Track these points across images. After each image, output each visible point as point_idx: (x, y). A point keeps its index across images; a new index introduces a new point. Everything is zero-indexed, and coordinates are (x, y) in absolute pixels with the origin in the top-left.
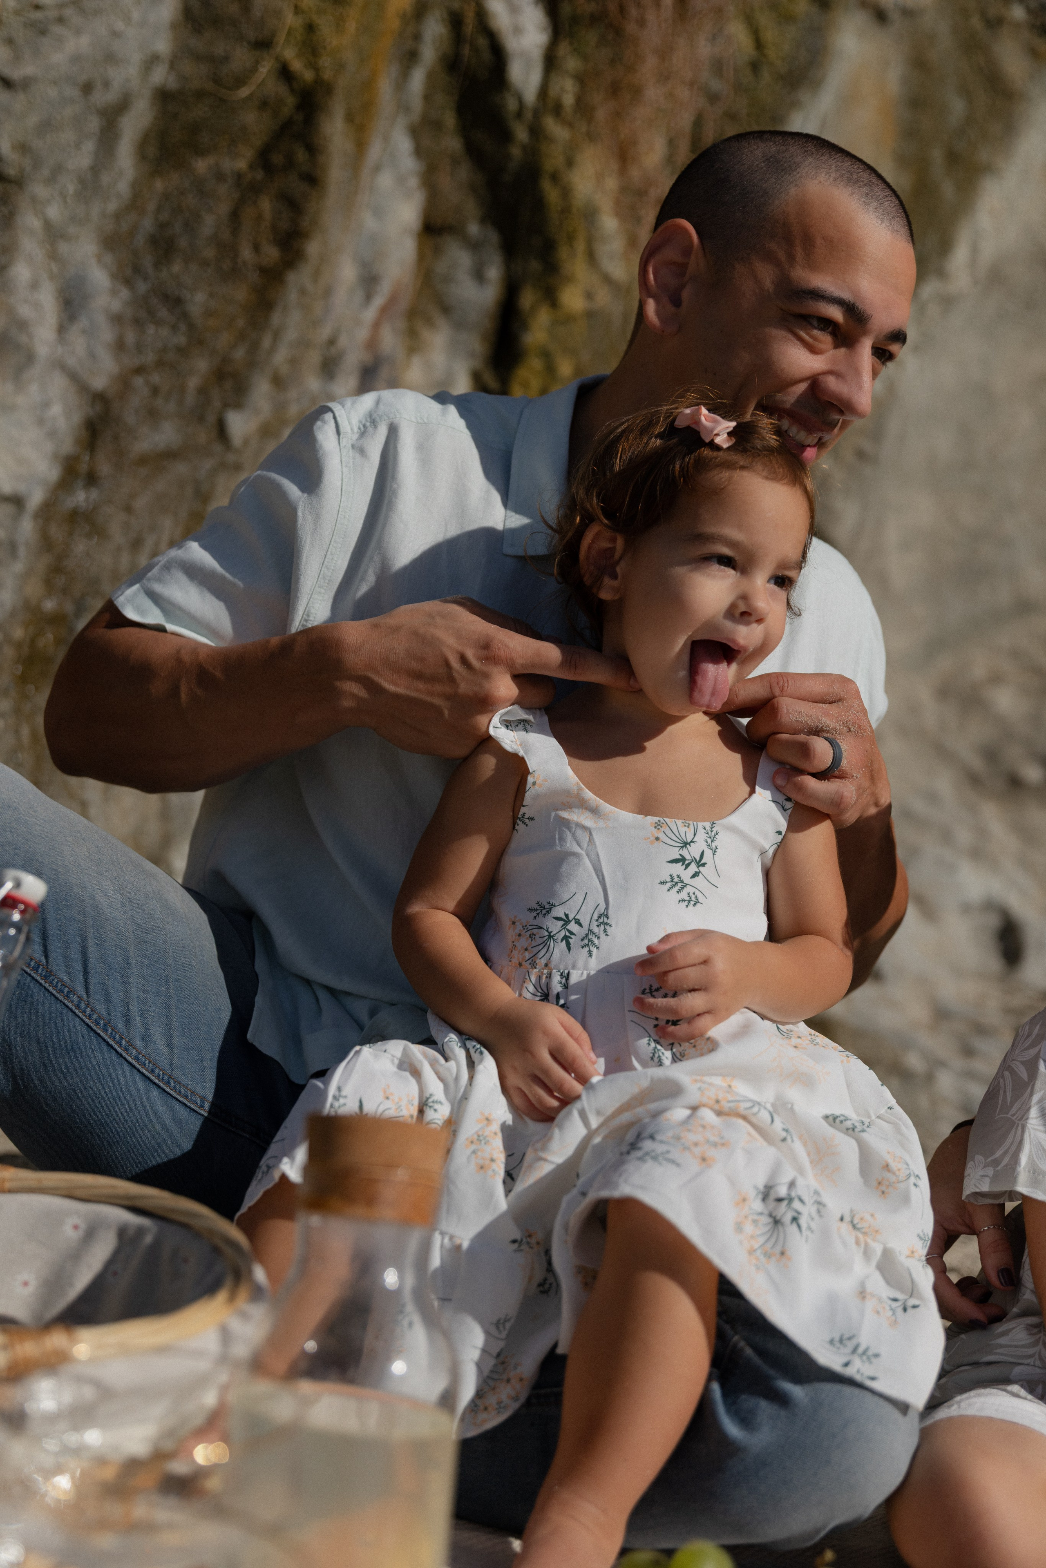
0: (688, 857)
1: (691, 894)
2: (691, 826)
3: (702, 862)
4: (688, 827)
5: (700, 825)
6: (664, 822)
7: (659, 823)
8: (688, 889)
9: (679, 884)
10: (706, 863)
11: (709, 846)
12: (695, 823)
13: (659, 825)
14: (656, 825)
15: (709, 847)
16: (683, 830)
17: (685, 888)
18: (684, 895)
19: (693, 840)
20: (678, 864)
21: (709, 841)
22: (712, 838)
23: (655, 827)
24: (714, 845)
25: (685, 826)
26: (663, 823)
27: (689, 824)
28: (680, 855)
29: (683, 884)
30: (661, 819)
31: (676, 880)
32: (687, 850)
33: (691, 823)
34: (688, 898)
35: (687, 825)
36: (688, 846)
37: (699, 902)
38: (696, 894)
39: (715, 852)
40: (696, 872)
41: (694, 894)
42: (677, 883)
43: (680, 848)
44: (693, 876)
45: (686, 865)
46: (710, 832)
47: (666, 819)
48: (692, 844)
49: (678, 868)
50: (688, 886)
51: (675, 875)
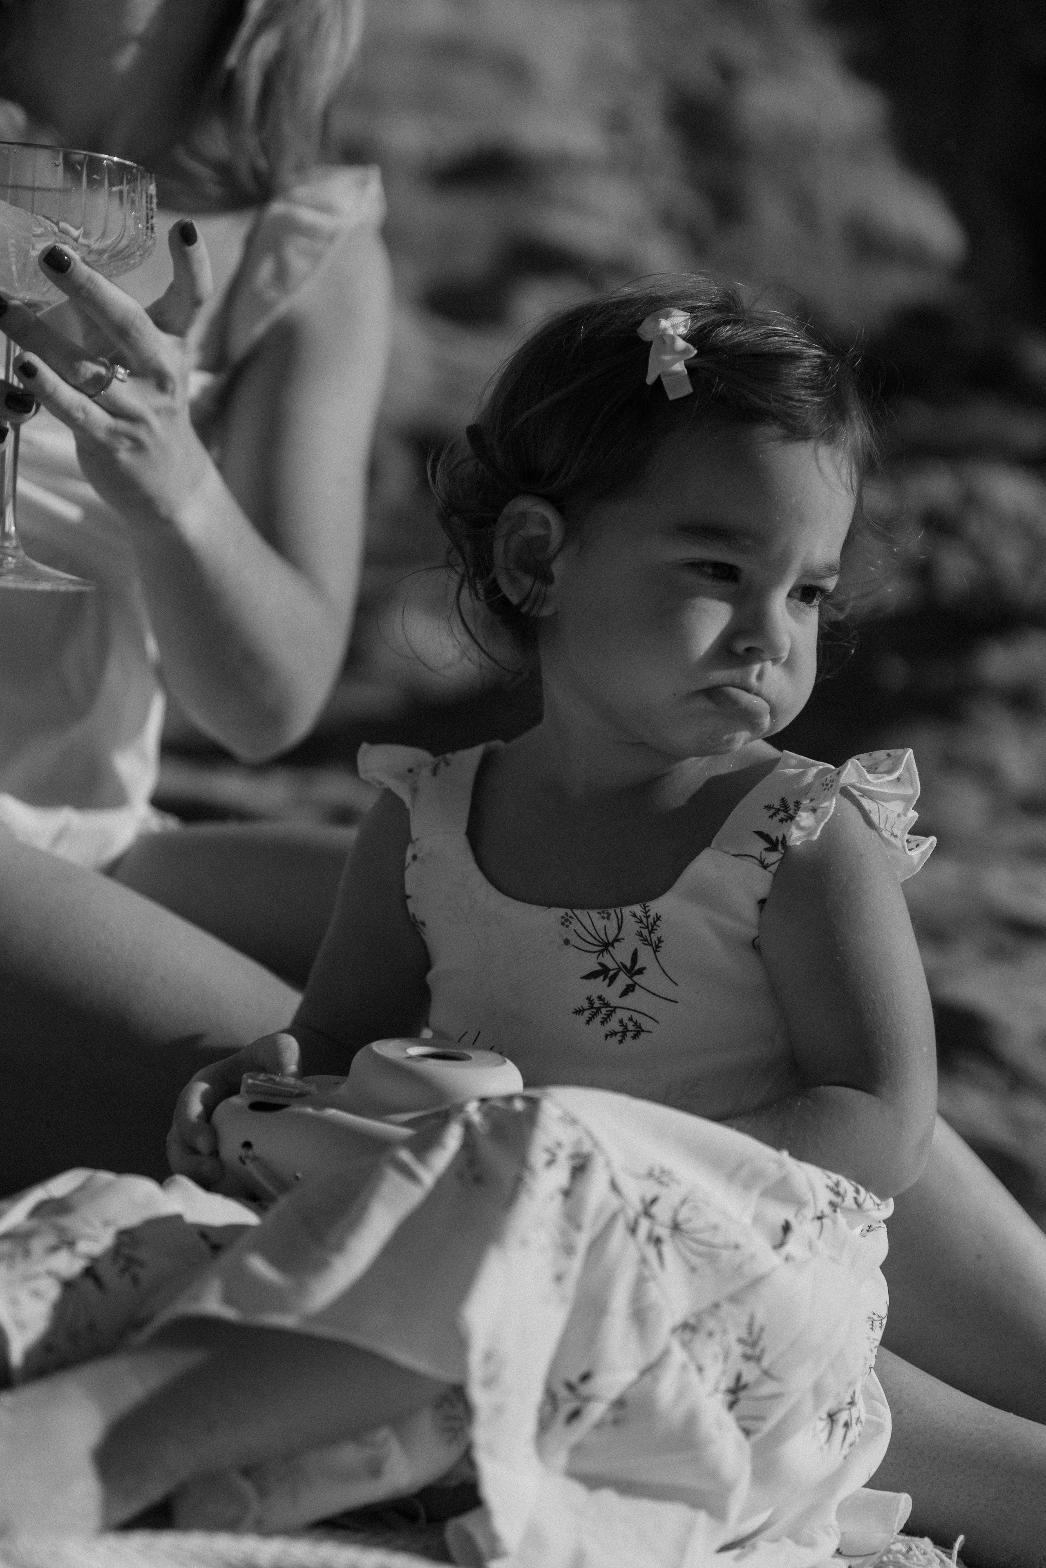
0: (611, 965)
1: (626, 1021)
2: (613, 916)
3: (637, 968)
4: (608, 918)
5: (627, 911)
6: (573, 915)
7: (566, 917)
8: (620, 1014)
9: (602, 1009)
10: (644, 968)
11: (646, 940)
12: (618, 910)
13: (567, 920)
14: (563, 920)
15: (646, 943)
16: (600, 924)
17: (613, 1014)
18: (613, 1025)
19: (620, 936)
20: (598, 979)
21: (645, 932)
22: (650, 927)
23: (563, 924)
24: (654, 937)
25: (603, 918)
26: (571, 917)
27: (609, 914)
28: (600, 964)
29: (608, 1009)
30: (569, 911)
31: (597, 1004)
32: (609, 956)
33: (612, 911)
34: (621, 1029)
35: (606, 915)
36: (610, 948)
37: (643, 1031)
38: (634, 1020)
39: (658, 947)
40: (628, 986)
41: (631, 1019)
42: (599, 1009)
43: (598, 954)
44: (624, 994)
45: (610, 978)
46: (644, 920)
47: (575, 911)
48: (616, 944)
49: (598, 987)
50: (617, 1010)
51: (594, 997)
